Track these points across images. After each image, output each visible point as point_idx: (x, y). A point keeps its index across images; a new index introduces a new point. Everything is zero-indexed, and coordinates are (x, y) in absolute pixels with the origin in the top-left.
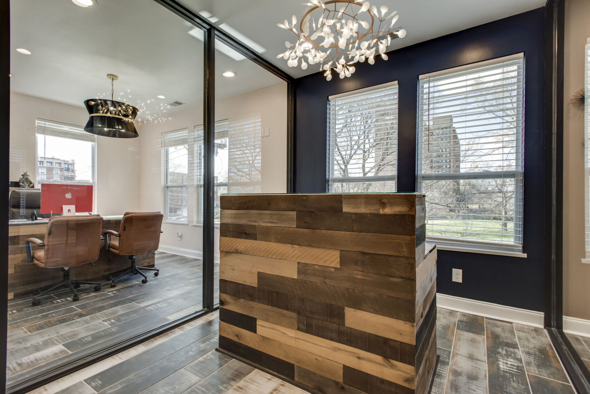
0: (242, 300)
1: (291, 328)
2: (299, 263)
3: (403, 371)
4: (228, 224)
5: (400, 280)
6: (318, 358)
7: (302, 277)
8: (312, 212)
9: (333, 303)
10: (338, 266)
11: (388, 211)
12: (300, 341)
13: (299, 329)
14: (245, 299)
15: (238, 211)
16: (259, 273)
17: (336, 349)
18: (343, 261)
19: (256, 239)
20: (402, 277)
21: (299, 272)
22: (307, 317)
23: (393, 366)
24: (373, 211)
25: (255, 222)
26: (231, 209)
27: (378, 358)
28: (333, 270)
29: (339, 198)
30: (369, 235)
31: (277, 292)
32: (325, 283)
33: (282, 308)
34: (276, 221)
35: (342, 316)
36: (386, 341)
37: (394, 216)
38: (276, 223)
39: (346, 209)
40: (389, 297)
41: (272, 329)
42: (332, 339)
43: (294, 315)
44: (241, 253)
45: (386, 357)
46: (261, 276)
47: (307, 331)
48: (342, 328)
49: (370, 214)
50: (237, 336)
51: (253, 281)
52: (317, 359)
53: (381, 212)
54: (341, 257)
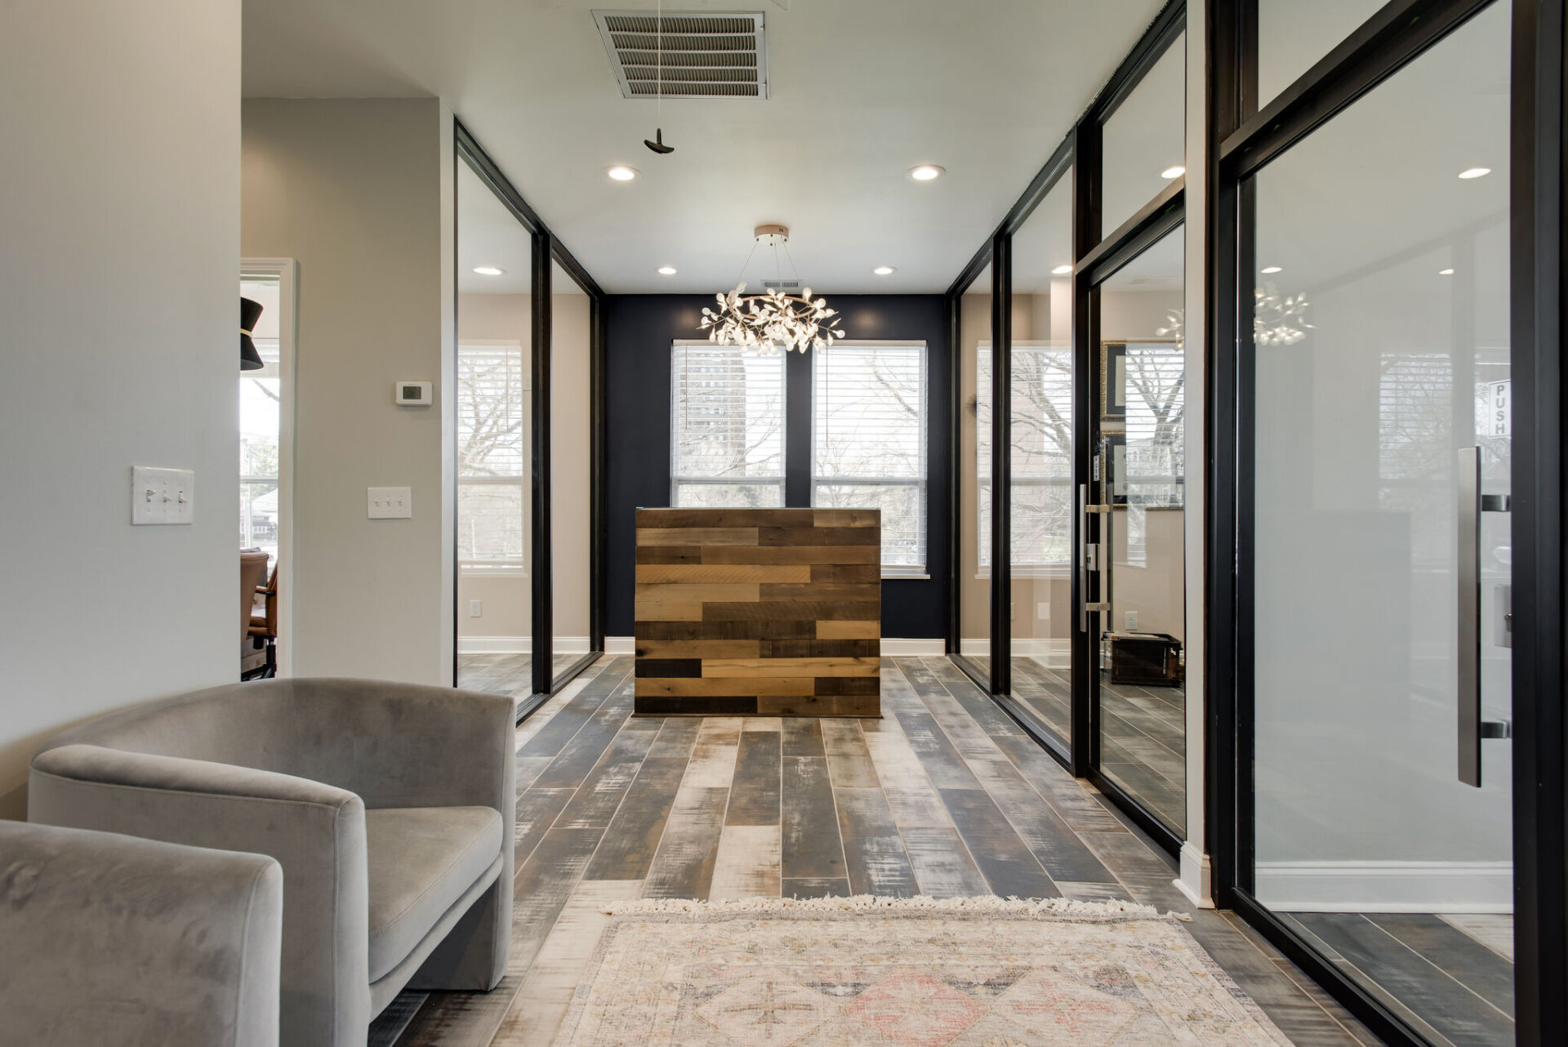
0: (677, 643)
1: (751, 658)
2: (761, 584)
3: (871, 664)
4: (652, 547)
5: (868, 585)
6: (786, 680)
7: (767, 599)
8: (779, 528)
9: (803, 619)
10: (809, 581)
11: (858, 524)
12: (765, 669)
13: (762, 656)
14: (682, 640)
15: (668, 530)
16: (705, 604)
17: (806, 665)
18: (814, 575)
19: (699, 563)
20: (870, 583)
21: (762, 594)
22: (772, 640)
23: (863, 663)
24: (843, 525)
25: (698, 542)
26: (657, 527)
27: (850, 660)
28: (803, 586)
29: (812, 514)
30: (840, 548)
31: (731, 622)
32: (795, 601)
33: (740, 638)
34: (731, 539)
35: (812, 630)
36: (856, 642)
37: (863, 529)
38: (731, 542)
39: (817, 524)
40: (858, 602)
41: (726, 665)
42: (802, 656)
43: (756, 642)
44: (675, 582)
45: (856, 656)
46: (708, 608)
47: (773, 656)
48: (814, 642)
49: (842, 528)
50: (669, 689)
51: (696, 615)
52: (785, 682)
53: (852, 525)
54: (812, 572)
